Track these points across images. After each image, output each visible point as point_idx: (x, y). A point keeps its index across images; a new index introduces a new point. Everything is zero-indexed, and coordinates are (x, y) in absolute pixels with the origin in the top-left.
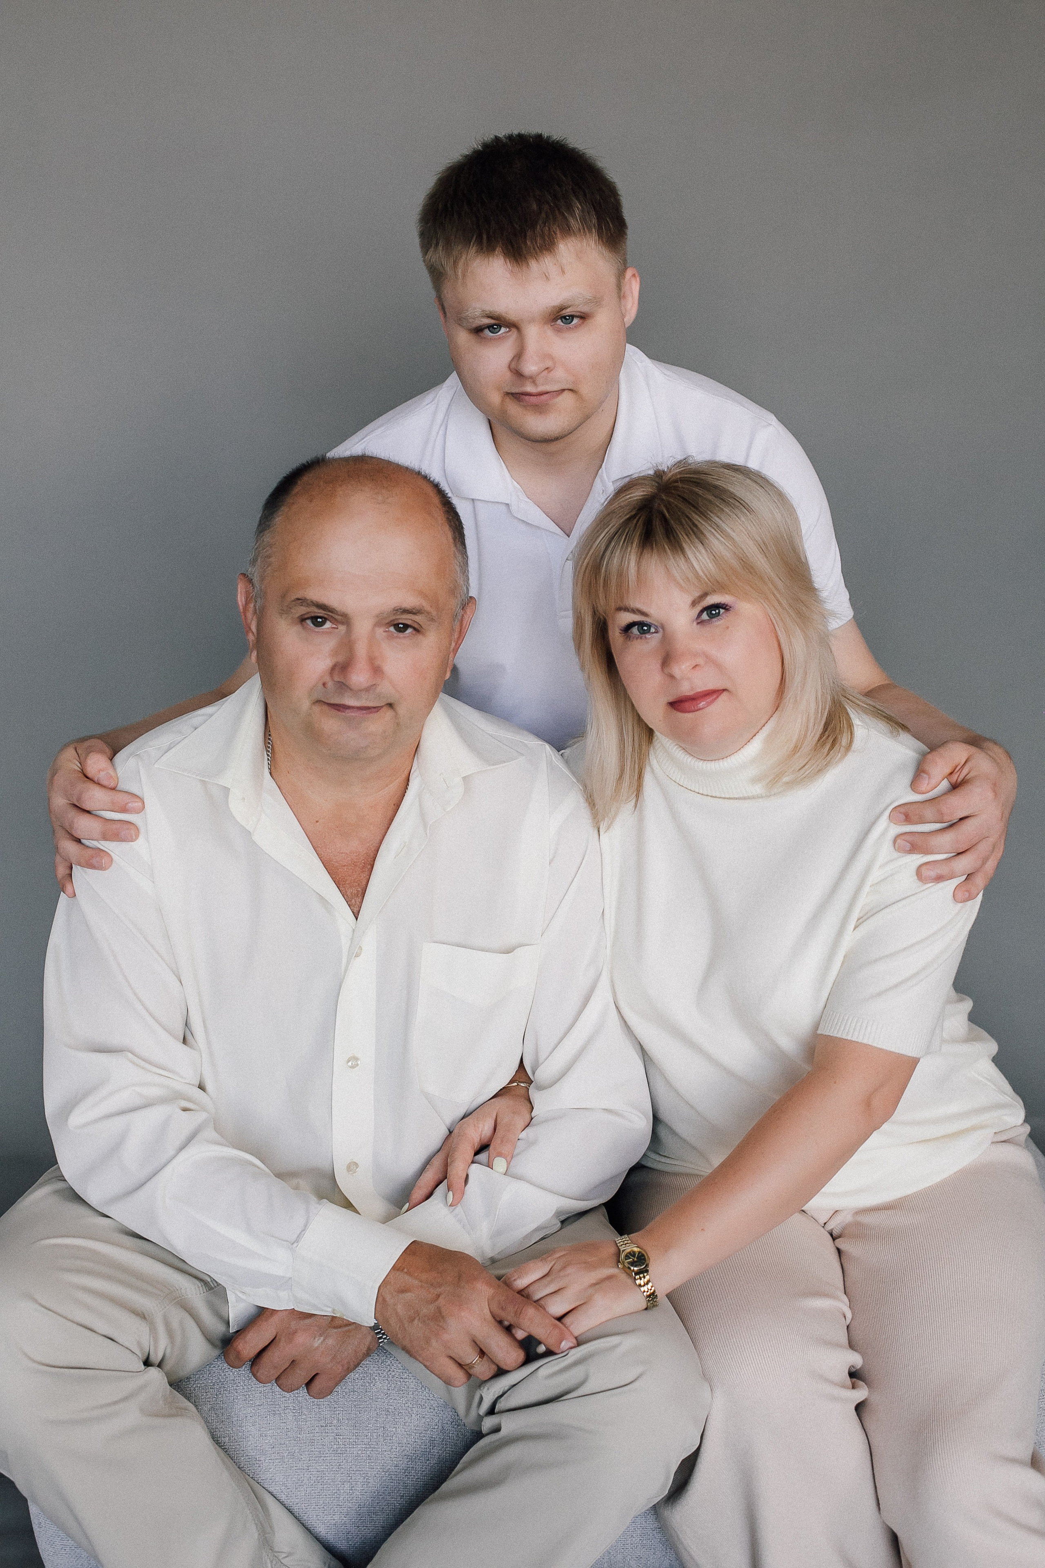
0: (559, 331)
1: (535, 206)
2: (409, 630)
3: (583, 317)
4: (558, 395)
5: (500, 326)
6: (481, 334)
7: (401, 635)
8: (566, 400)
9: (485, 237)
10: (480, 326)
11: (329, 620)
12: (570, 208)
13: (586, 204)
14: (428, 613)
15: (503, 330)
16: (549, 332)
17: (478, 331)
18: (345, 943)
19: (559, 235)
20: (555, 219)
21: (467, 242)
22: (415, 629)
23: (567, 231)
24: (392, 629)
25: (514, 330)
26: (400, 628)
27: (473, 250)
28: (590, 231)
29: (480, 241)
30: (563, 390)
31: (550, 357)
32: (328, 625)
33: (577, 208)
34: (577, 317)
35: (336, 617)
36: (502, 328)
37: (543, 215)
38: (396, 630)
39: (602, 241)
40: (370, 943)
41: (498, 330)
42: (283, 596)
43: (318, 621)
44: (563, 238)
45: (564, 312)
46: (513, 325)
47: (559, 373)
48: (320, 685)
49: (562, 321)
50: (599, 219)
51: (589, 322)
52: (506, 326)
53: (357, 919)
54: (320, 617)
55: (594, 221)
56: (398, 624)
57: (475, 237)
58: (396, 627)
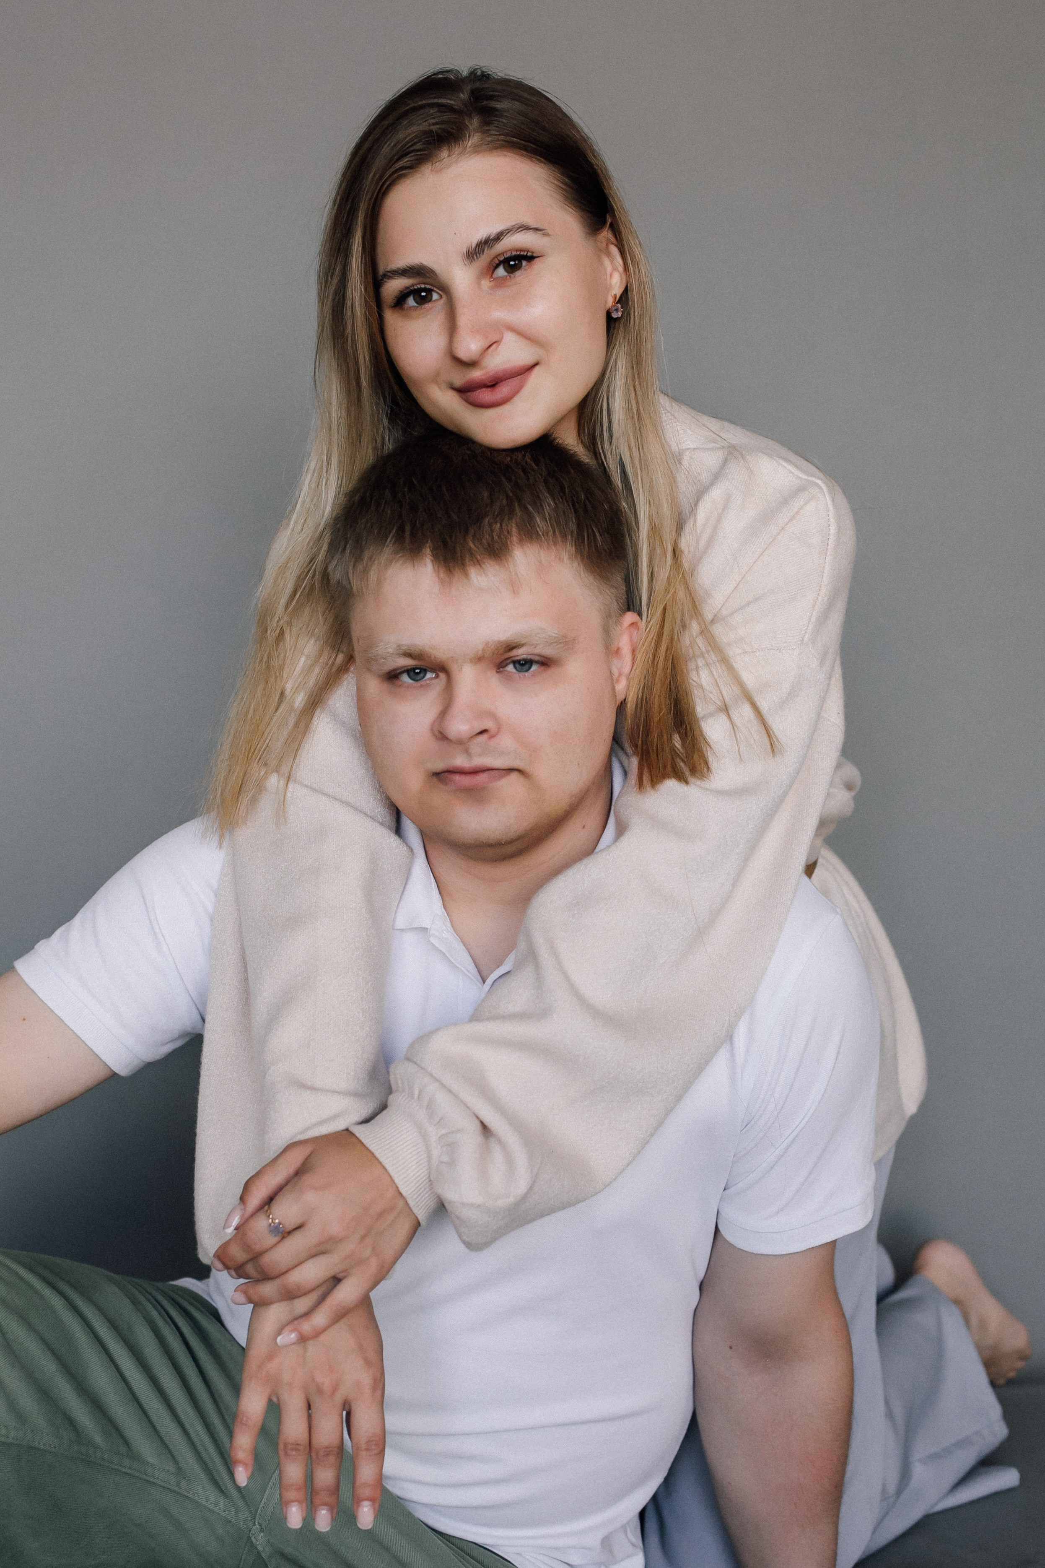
0: (509, 679)
1: (486, 494)
3: (546, 663)
4: (502, 777)
5: (424, 671)
6: (397, 682)
8: (511, 785)
9: (408, 528)
10: (395, 670)
12: (537, 503)
13: (564, 503)
15: (429, 675)
16: (494, 680)
17: (392, 676)
19: (515, 539)
20: (512, 512)
21: (382, 539)
23: (530, 534)
25: (442, 676)
27: (388, 549)
28: (564, 536)
29: (400, 538)
30: (511, 770)
31: (493, 716)
33: (549, 504)
34: (537, 662)
36: (428, 673)
37: (496, 508)
39: (582, 556)
41: (422, 675)
44: (521, 540)
45: (515, 653)
46: (441, 668)
47: (506, 741)
49: (515, 668)
50: (579, 525)
51: (554, 671)
52: (433, 670)
55: (573, 526)
57: (394, 531)
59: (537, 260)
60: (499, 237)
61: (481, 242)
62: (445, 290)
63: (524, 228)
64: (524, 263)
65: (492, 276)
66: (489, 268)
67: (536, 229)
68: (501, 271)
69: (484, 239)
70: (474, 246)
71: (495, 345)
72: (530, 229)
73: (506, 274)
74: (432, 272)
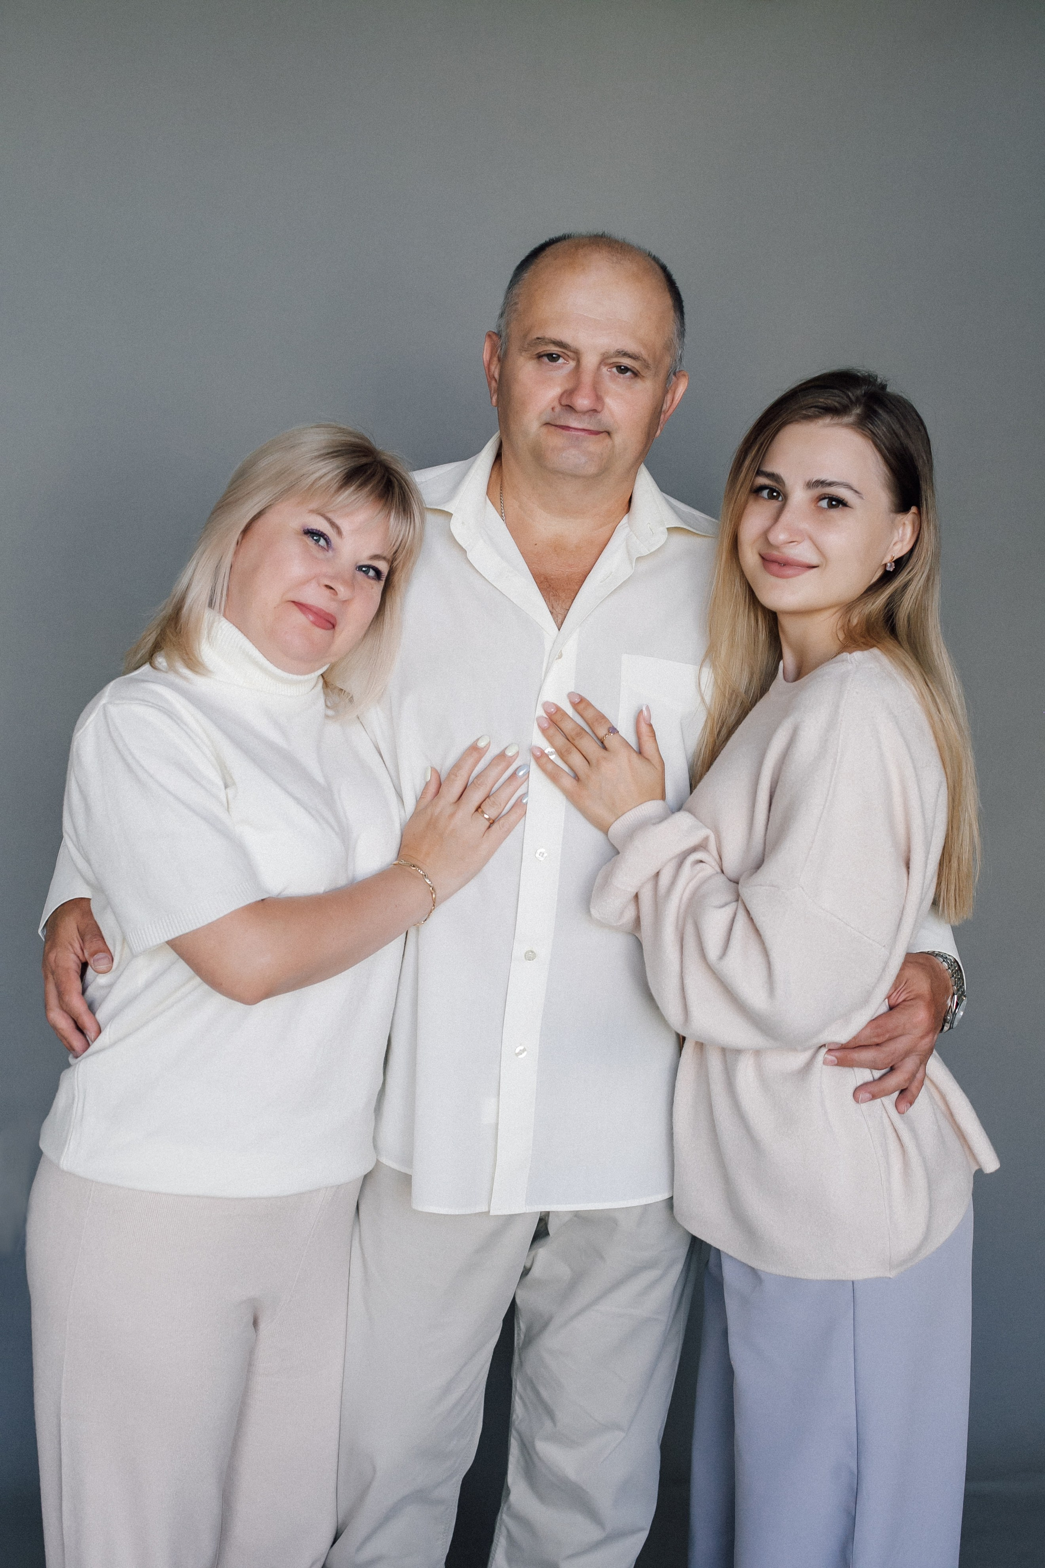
2: (629, 374)
7: (622, 376)
11: (562, 357)
14: (645, 361)
18: (548, 646)
22: (633, 372)
24: (614, 370)
26: (623, 370)
32: (561, 361)
35: (569, 353)
38: (618, 371)
40: (571, 647)
42: (525, 336)
43: (552, 357)
48: (549, 409)
53: (559, 630)
54: (555, 354)
56: (621, 366)
58: (618, 369)
59: (848, 508)
60: (830, 484)
61: (819, 480)
62: (786, 498)
63: (849, 487)
64: (840, 506)
65: (817, 503)
66: (817, 498)
67: (856, 492)
68: (824, 504)
69: (822, 480)
70: (814, 481)
71: (796, 543)
72: (853, 489)
73: (826, 507)
74: (783, 482)
